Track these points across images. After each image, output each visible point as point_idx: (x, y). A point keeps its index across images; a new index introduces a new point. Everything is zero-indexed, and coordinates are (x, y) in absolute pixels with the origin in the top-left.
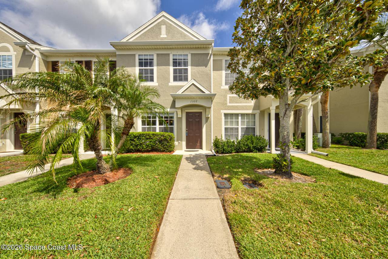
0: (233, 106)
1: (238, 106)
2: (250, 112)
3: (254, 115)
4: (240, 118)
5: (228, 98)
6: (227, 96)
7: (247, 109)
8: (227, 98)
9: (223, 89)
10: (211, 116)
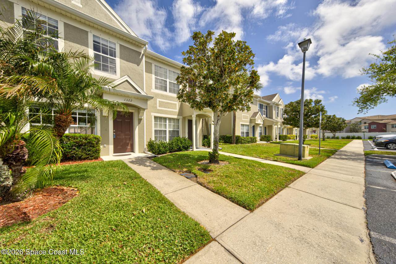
0: (161, 110)
1: (166, 110)
2: (175, 117)
3: (178, 120)
4: (167, 121)
5: (158, 102)
6: (157, 100)
7: (173, 115)
8: (156, 102)
9: (153, 93)
10: (144, 118)
